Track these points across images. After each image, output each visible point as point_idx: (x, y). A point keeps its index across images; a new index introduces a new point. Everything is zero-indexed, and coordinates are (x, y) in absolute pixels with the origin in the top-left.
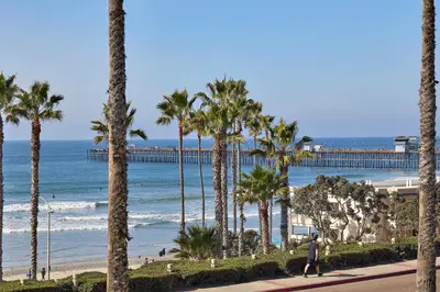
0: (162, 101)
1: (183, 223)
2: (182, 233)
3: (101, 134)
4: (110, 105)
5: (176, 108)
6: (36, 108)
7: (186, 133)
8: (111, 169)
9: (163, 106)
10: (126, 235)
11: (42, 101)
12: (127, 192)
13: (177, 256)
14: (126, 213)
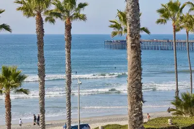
0: (161, 7)
1: (177, 91)
2: (177, 97)
3: (116, 30)
4: (128, 10)
5: (171, 12)
6: (68, 12)
7: (178, 30)
8: (129, 54)
9: (161, 11)
10: (141, 99)
11: (72, 7)
12: (141, 69)
13: (174, 114)
14: (141, 84)
